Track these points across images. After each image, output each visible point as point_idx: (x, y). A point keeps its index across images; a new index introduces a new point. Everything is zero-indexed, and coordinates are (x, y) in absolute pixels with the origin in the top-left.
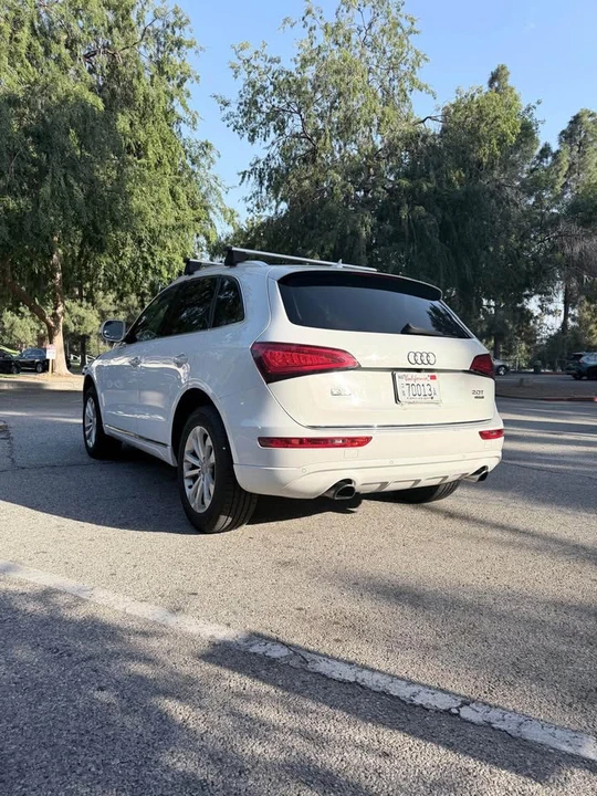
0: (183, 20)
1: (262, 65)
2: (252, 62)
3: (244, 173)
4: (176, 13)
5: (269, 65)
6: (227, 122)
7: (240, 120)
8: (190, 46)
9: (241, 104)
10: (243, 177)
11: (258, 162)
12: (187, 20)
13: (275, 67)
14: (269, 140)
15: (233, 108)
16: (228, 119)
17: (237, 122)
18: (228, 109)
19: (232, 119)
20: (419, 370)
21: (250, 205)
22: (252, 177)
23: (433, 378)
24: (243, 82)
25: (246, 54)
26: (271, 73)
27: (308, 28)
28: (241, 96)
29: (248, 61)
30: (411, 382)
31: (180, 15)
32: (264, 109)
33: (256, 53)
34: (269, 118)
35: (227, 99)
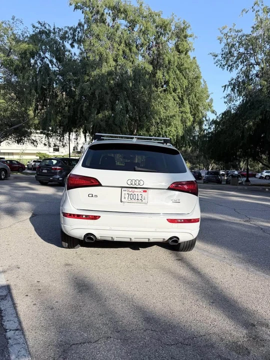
0: (187, 25)
1: (233, 34)
2: (229, 34)
3: (225, 86)
4: (184, 23)
5: (236, 34)
6: (216, 64)
7: (223, 62)
8: (191, 36)
9: (222, 54)
10: (225, 89)
11: (232, 80)
12: (189, 26)
13: (240, 34)
14: (239, 68)
15: (220, 57)
16: (217, 62)
17: (221, 63)
18: (217, 58)
19: (219, 62)
20: (136, 188)
21: (226, 100)
22: (229, 87)
23: (145, 191)
24: (224, 45)
25: (225, 31)
26: (238, 37)
27: (255, 12)
28: (223, 51)
29: (227, 34)
30: (130, 193)
31: (186, 24)
32: (235, 55)
33: (230, 29)
34: (238, 58)
35: (216, 53)
